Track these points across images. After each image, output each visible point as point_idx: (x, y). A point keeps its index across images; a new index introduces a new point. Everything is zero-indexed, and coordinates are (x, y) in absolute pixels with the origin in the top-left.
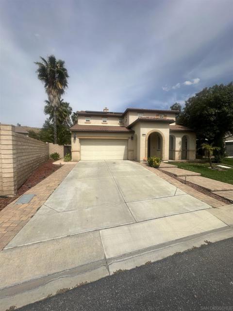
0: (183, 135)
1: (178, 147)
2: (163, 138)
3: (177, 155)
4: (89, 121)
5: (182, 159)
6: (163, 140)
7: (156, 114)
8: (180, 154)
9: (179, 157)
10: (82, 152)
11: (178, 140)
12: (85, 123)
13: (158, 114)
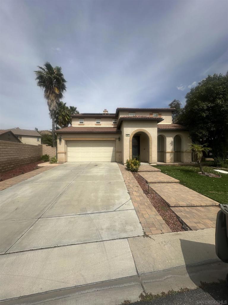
0: (175, 134)
1: (169, 147)
2: (150, 138)
3: (169, 158)
4: (83, 122)
5: (175, 161)
6: (150, 140)
7: (149, 113)
8: (172, 156)
9: (171, 159)
10: (69, 154)
11: (169, 140)
12: (79, 125)
13: (151, 113)
